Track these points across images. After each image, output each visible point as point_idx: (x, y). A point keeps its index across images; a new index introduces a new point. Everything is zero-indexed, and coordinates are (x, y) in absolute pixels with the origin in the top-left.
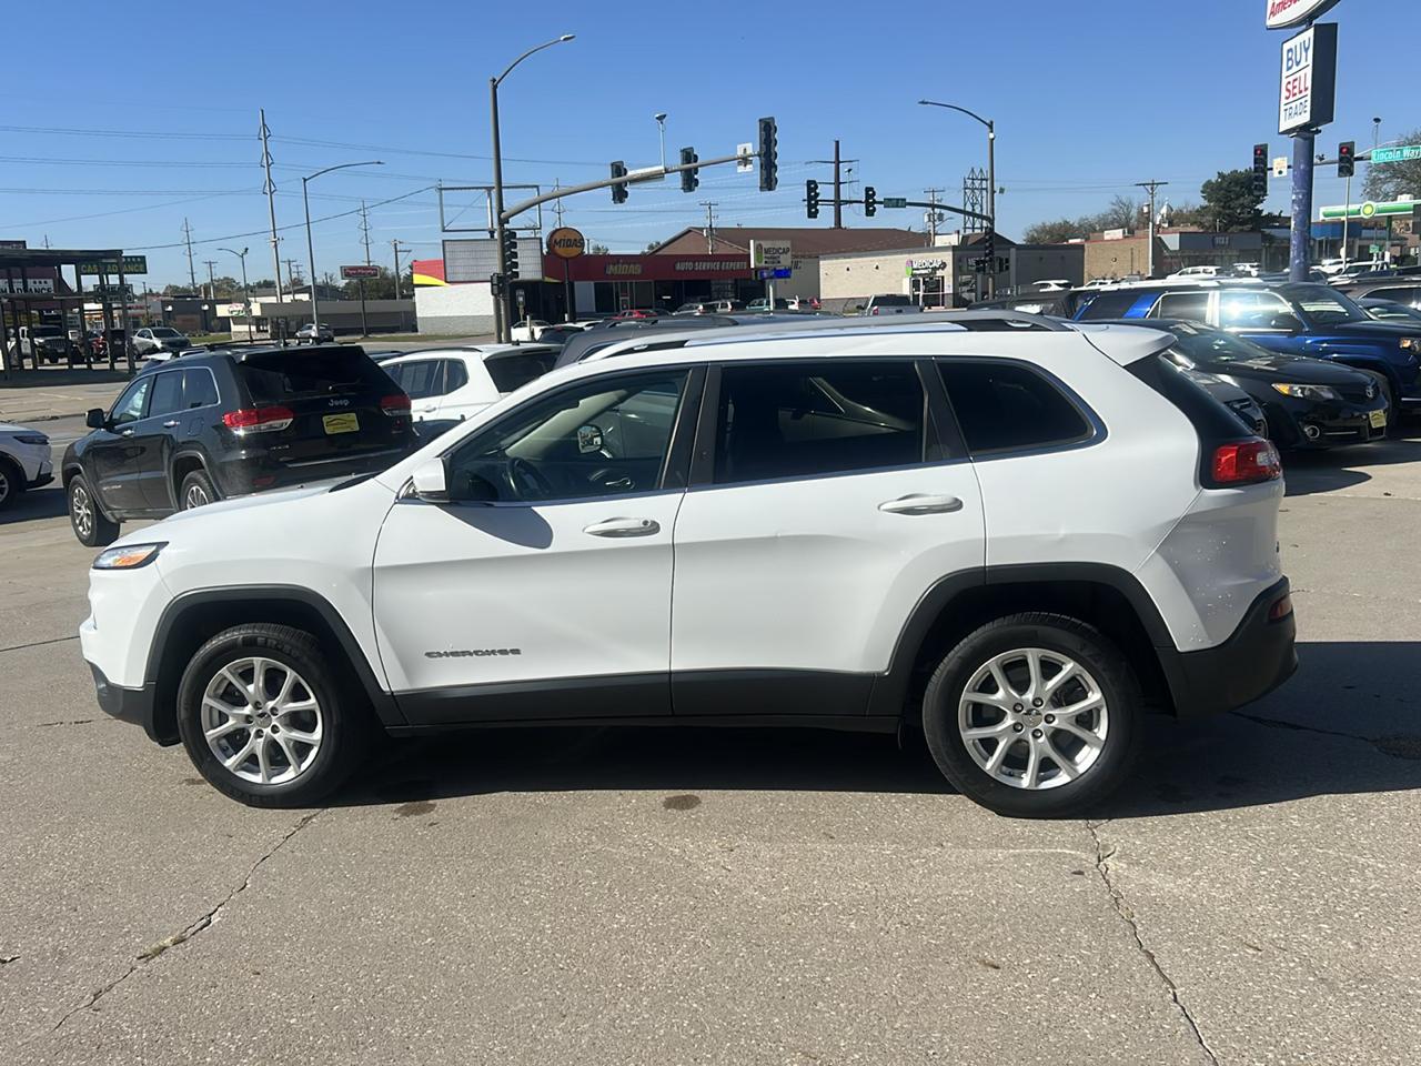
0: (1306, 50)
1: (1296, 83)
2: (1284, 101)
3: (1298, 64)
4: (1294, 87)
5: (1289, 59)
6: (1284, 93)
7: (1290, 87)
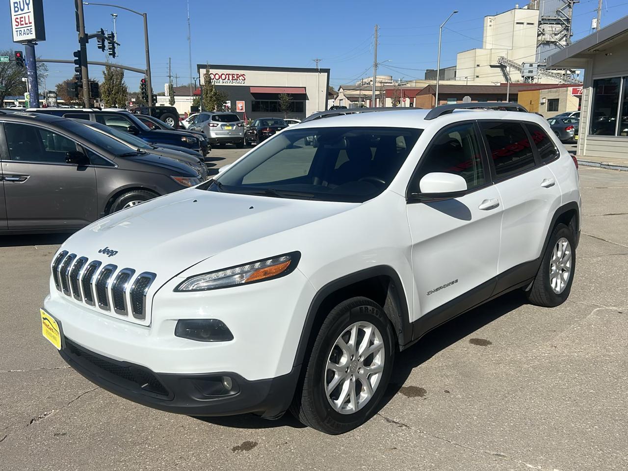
0: (28, 5)
1: (23, 19)
2: (14, 27)
3: (22, 10)
4: (21, 21)
5: (15, 7)
6: (14, 23)
7: (19, 20)
